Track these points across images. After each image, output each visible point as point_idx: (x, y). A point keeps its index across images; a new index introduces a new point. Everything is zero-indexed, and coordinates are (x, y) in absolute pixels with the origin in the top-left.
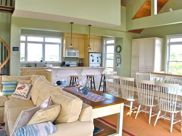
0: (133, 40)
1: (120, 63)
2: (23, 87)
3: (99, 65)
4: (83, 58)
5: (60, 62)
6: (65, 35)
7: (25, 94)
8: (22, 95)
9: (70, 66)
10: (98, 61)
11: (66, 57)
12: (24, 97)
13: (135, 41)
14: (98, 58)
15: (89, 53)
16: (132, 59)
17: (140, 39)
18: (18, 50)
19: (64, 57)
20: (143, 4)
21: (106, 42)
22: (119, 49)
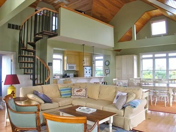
0: (116, 56)
1: (109, 73)
2: (81, 90)
3: (90, 75)
4: (78, 70)
5: (62, 74)
6: (66, 53)
7: (84, 94)
8: (82, 95)
9: (70, 77)
10: (89, 73)
11: (67, 70)
12: (84, 97)
13: (119, 57)
14: (89, 70)
15: (84, 66)
16: (116, 70)
17: (122, 56)
18: (51, 65)
19: (66, 70)
20: (126, 32)
21: (95, 58)
22: (107, 63)
